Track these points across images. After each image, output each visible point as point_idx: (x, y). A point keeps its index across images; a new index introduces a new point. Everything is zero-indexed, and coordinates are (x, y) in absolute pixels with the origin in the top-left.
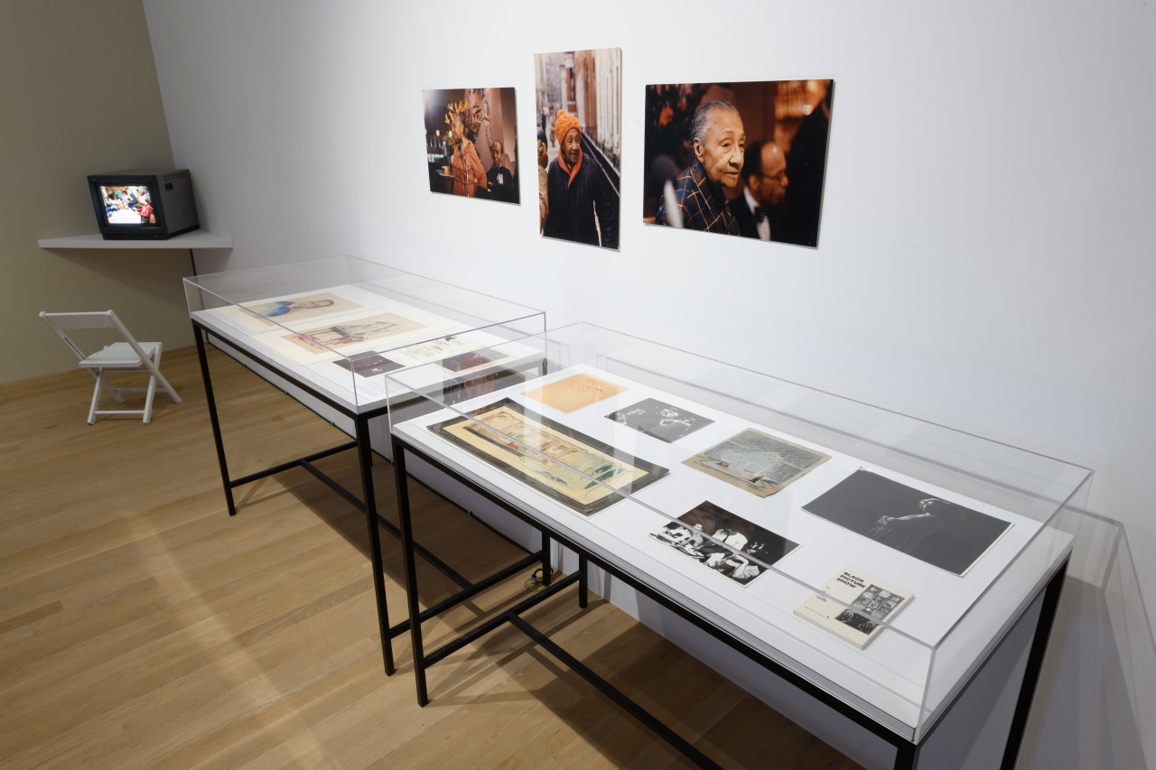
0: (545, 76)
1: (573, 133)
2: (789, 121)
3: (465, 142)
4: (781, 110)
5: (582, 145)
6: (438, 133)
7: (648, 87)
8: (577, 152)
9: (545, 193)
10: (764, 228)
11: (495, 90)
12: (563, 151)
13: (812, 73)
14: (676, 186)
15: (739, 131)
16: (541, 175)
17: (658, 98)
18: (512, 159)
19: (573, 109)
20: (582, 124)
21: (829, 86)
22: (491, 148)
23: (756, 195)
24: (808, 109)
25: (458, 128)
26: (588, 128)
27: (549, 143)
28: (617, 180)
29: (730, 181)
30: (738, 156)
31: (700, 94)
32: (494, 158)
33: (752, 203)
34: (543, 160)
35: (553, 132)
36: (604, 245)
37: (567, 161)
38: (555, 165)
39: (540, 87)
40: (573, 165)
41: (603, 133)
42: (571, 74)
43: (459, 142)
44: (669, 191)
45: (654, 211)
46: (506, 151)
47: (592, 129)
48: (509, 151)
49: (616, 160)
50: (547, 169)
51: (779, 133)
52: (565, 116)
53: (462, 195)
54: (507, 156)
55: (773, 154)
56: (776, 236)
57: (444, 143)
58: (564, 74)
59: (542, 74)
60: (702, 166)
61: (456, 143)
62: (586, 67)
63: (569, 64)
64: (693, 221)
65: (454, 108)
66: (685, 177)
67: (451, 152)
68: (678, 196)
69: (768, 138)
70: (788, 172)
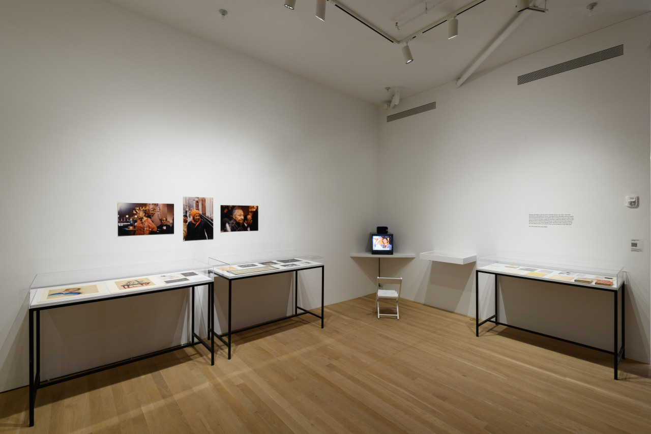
0: (187, 202)
1: (198, 215)
2: (252, 212)
3: (145, 219)
4: (250, 210)
5: (201, 217)
6: (127, 216)
7: (221, 206)
8: (199, 219)
9: (186, 230)
10: (249, 229)
11: (164, 205)
12: (194, 218)
13: (255, 205)
14: (229, 224)
15: (242, 213)
16: (184, 225)
17: (223, 208)
18: (171, 222)
19: (198, 209)
20: (201, 212)
21: (257, 207)
22: (160, 220)
23: (246, 224)
24: (255, 210)
25: (141, 214)
26: (203, 214)
27: (188, 217)
28: (212, 224)
29: (241, 222)
30: (243, 217)
31: (234, 207)
32: (161, 222)
33: (246, 225)
34: (185, 221)
35: (190, 215)
36: (209, 239)
37: (195, 221)
38: (190, 223)
39: (185, 204)
40: (197, 222)
41: (208, 214)
42: (197, 202)
43: (141, 219)
44: (227, 225)
45: (223, 229)
46: (168, 220)
47: (204, 213)
48: (170, 220)
49: (212, 220)
50: (187, 224)
51: (250, 213)
52: (194, 211)
53: (141, 234)
54: (169, 221)
55: (249, 217)
56: (251, 230)
57: (131, 219)
58: (194, 202)
59: (186, 201)
60: (235, 220)
61: (140, 219)
62: (202, 201)
63: (197, 200)
64: (233, 230)
65: (140, 208)
66: (232, 221)
67: (136, 221)
68: (230, 226)
69: (249, 214)
70: (252, 219)
